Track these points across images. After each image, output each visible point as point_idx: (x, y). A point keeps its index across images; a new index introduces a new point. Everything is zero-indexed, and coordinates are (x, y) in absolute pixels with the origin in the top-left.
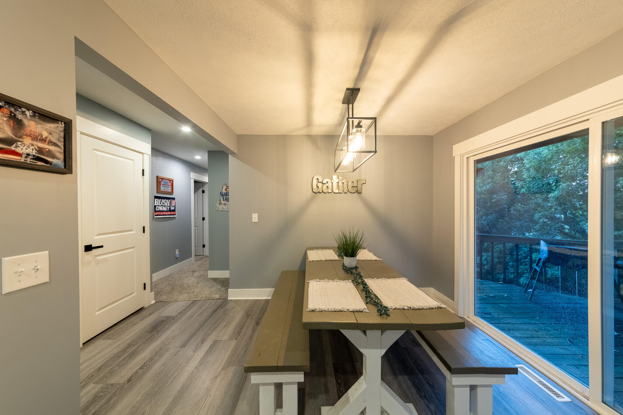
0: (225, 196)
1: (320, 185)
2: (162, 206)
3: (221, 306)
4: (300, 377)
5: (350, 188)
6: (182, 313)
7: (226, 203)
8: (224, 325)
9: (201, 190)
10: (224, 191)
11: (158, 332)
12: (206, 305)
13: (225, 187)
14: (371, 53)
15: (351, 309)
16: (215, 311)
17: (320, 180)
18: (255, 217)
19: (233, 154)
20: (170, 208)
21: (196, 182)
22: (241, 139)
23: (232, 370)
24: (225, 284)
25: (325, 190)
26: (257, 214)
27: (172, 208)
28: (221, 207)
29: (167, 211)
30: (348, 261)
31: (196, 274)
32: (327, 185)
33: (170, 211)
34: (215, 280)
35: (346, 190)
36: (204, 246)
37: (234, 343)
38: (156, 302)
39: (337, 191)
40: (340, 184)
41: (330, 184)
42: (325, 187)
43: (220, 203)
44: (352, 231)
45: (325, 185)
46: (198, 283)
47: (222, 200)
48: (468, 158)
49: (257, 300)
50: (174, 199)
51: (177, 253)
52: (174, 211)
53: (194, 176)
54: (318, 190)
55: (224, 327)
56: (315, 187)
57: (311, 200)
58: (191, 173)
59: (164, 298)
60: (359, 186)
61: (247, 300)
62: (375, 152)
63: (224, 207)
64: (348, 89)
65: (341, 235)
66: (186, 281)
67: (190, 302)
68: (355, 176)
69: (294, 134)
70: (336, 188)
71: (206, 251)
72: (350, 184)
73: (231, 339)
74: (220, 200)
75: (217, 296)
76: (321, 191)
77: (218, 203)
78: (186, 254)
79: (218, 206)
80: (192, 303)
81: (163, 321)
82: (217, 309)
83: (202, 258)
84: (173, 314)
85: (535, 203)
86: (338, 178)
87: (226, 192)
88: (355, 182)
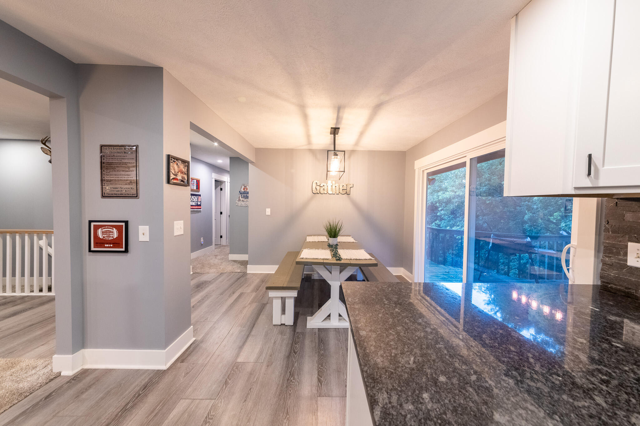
0: (245, 194)
1: (318, 188)
2: (192, 201)
3: (242, 276)
4: (294, 294)
5: (341, 190)
6: (215, 279)
7: (244, 200)
8: (246, 285)
9: (219, 188)
10: (242, 190)
11: (202, 288)
12: (232, 275)
13: (243, 187)
14: (341, 114)
15: (322, 258)
16: (238, 279)
17: (318, 184)
18: (268, 211)
19: (252, 163)
20: (197, 203)
21: (216, 181)
22: (259, 152)
23: (254, 305)
24: (244, 264)
25: (322, 191)
26: (270, 209)
27: (199, 203)
28: (240, 203)
29: (195, 206)
30: (332, 241)
31: (219, 257)
32: (324, 188)
33: (197, 205)
34: (235, 261)
35: (337, 193)
36: (221, 237)
37: (254, 294)
38: (193, 273)
39: (331, 193)
40: (334, 187)
41: (325, 187)
42: (322, 189)
43: (239, 200)
44: (335, 221)
45: (322, 188)
46: (222, 263)
47: (241, 197)
48: (423, 171)
49: (269, 274)
50: (200, 195)
51: (202, 240)
52: (200, 205)
53: (215, 176)
54: (317, 192)
55: (247, 286)
56: (314, 189)
57: (311, 199)
58: (213, 173)
59: (198, 271)
60: (348, 189)
61: (262, 274)
62: (344, 172)
63: (242, 203)
64: (332, 128)
65: (328, 225)
66: (212, 261)
67: (218, 274)
68: (344, 182)
69: (299, 148)
70: (330, 191)
71: (224, 241)
72: (341, 187)
73: (252, 291)
74: (239, 198)
75: (239, 271)
76: (319, 193)
77: (238, 200)
78: (208, 243)
79: (238, 202)
80: (221, 274)
81: (203, 283)
82: (240, 278)
83: (221, 247)
84: (209, 280)
85: (526, 205)
86: (332, 183)
87: (244, 191)
88: (345, 186)
